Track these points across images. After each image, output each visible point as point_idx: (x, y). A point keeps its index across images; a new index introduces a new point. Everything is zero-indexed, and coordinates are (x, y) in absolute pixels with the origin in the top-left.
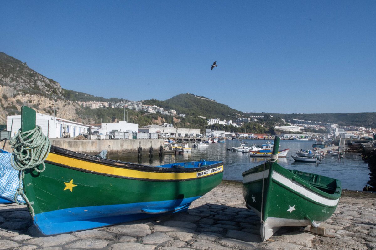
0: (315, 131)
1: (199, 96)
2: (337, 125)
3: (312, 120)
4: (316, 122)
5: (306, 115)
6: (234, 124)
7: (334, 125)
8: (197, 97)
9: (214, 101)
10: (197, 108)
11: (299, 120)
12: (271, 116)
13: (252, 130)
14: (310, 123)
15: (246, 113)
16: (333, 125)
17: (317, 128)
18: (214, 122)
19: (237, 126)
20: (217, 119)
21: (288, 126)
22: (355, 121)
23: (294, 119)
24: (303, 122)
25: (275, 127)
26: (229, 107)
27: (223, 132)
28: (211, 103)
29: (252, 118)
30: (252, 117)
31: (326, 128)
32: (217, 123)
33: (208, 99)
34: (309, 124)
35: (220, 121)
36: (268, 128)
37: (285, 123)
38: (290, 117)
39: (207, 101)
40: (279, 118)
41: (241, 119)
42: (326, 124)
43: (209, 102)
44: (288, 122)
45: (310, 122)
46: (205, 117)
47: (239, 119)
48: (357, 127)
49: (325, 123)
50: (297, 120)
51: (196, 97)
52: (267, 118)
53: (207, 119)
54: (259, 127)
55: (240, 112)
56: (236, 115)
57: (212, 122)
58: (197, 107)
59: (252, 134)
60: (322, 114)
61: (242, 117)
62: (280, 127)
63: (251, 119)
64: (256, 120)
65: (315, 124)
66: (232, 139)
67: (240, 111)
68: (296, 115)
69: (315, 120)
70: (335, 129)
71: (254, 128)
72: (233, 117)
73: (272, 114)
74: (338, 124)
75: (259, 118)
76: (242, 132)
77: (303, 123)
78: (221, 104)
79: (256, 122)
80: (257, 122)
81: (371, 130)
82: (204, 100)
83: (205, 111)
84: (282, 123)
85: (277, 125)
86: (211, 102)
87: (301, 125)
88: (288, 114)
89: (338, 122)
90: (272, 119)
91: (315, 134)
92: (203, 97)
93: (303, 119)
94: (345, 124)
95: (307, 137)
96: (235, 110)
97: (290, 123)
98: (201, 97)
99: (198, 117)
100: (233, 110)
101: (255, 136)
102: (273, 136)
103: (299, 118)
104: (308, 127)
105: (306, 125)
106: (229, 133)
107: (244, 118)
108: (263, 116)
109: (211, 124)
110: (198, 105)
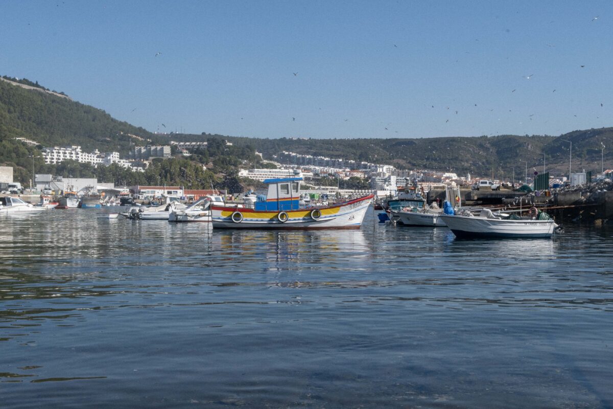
0: (342, 184)
1: (14, 80)
2: (391, 167)
3: (331, 156)
4: (341, 160)
5: (316, 141)
6: (125, 164)
7: (386, 167)
8: (8, 81)
9: (63, 96)
10: (8, 115)
11: (299, 156)
12: (228, 144)
13: (178, 180)
14: (327, 162)
15: (157, 135)
16: (382, 167)
17: (346, 176)
18: (61, 155)
19: (134, 169)
20: (74, 147)
21: (274, 170)
22: (432, 159)
23: (287, 153)
24: (310, 159)
25: (238, 172)
26: (109, 115)
27: (92, 182)
28: (54, 101)
29: (176, 146)
30: (176, 143)
31: (366, 176)
32: (74, 158)
33: (43, 88)
34: (325, 166)
35: (80, 154)
36: (221, 175)
37: (265, 162)
38: (277, 146)
39: (41, 94)
40: (248, 147)
41: (143, 150)
42: (365, 167)
43: (45, 97)
44: (271, 159)
45: (327, 159)
46: (34, 140)
47: (140, 150)
48: (439, 174)
49: (363, 163)
50: (294, 154)
51: (5, 80)
52: (218, 148)
53: (40, 147)
54: (197, 170)
55: (141, 131)
56: (130, 137)
57: (55, 157)
58: (9, 112)
59: (179, 191)
60: (353, 140)
61: (146, 145)
62: (252, 172)
63: (174, 150)
64: (186, 154)
65: (340, 166)
66: (119, 201)
67: (140, 129)
68: (291, 140)
69: (339, 156)
70: (389, 177)
71: (182, 174)
72: (122, 143)
73: (230, 139)
74: (395, 167)
75: (196, 147)
76: (149, 184)
77: (309, 162)
78: (83, 106)
79: (186, 158)
80: (191, 158)
81: (469, 179)
82: (29, 91)
83: (35, 124)
84: (258, 162)
85: (245, 168)
86: (53, 99)
87: (307, 167)
88: (271, 138)
89: (391, 161)
90: (231, 151)
91: (340, 191)
92: (25, 82)
93: (308, 153)
94: (409, 166)
95: (327, 196)
96: (125, 124)
97: (277, 160)
98: (20, 81)
99: (12, 142)
100: (121, 123)
101: (188, 195)
102: (236, 195)
103: (298, 150)
104: (324, 173)
105: (317, 168)
106: (110, 186)
107: (153, 148)
108: (206, 143)
109: (55, 161)
110: (11, 104)
